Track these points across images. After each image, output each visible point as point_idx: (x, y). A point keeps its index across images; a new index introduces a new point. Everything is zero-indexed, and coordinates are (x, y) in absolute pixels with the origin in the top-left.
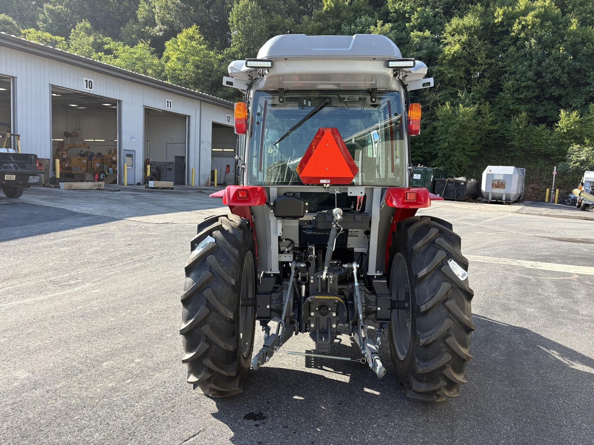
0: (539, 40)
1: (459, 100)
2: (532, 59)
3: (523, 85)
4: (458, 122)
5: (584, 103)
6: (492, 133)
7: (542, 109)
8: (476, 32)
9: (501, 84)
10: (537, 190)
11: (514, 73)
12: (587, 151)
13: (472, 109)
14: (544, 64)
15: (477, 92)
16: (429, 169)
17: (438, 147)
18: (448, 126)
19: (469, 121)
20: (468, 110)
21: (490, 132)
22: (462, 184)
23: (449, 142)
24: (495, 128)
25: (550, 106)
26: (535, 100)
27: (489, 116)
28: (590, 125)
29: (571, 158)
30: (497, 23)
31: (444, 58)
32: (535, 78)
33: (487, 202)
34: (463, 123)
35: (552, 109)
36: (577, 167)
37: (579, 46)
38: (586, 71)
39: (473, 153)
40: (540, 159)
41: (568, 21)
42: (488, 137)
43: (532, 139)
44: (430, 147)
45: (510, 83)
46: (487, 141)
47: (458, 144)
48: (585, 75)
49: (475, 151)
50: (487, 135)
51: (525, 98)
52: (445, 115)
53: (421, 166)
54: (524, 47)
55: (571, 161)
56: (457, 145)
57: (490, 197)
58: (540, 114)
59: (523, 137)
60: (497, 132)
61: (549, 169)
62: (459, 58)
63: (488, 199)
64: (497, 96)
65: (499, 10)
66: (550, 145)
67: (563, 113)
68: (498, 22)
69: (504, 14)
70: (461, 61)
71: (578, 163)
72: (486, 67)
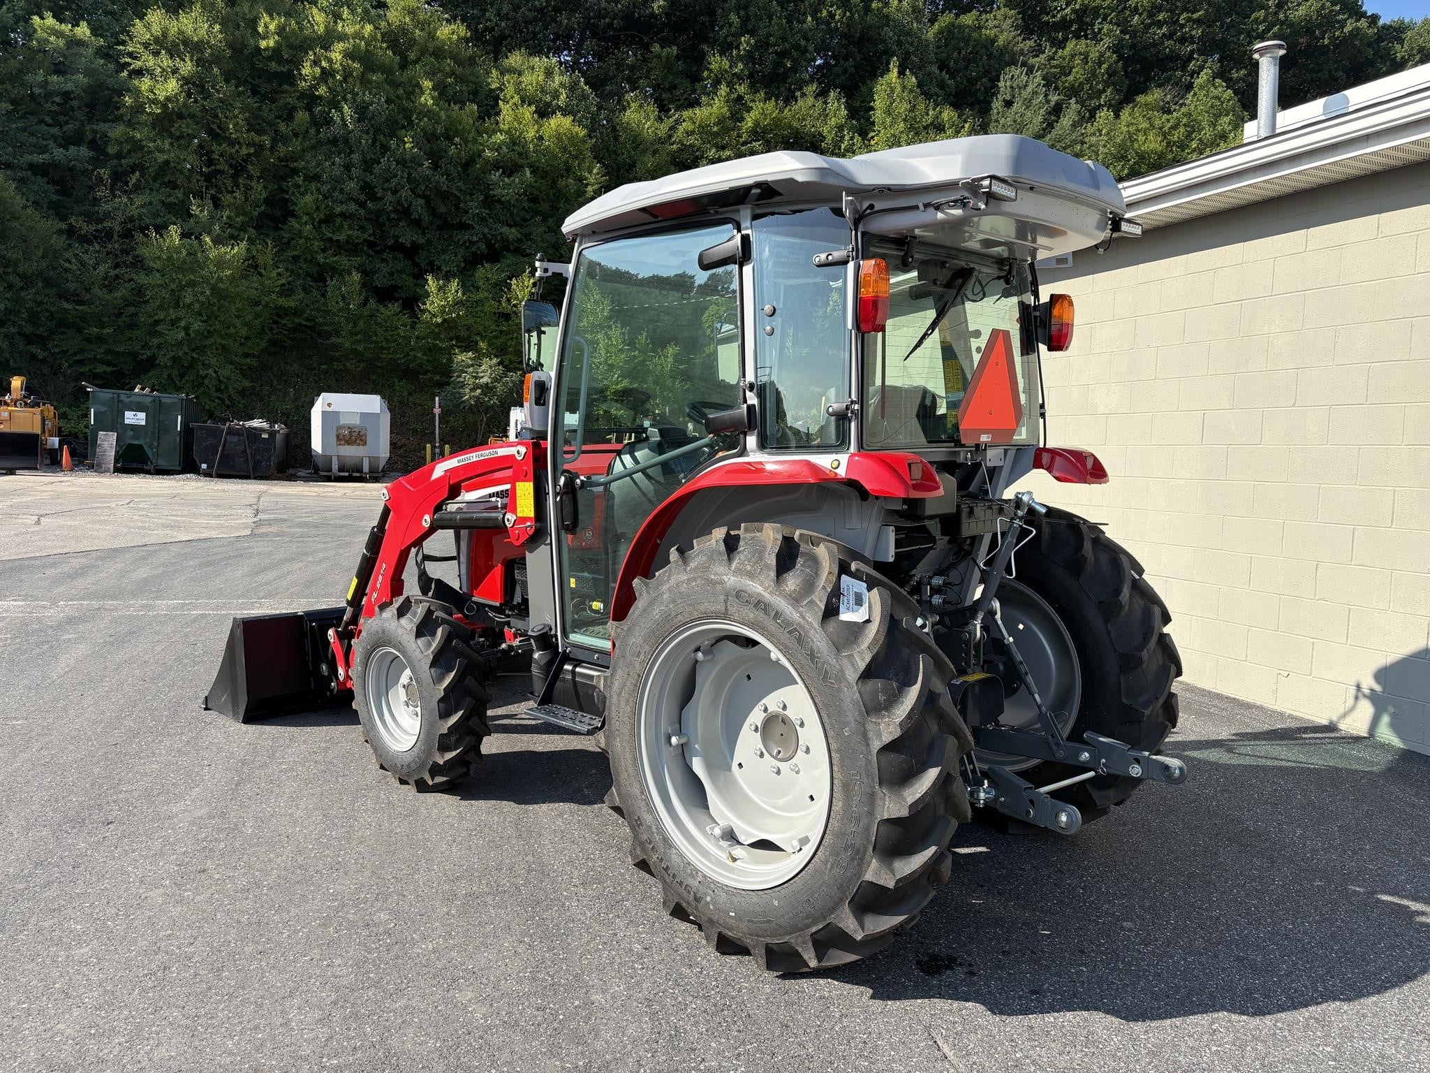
0: (362, 112)
1: (197, 223)
2: (352, 152)
3: (338, 210)
4: (206, 280)
5: (463, 265)
6: (286, 315)
7: (385, 269)
8: (216, 59)
9: (287, 200)
10: (401, 447)
11: (317, 178)
12: (491, 367)
13: (236, 251)
14: (377, 170)
15: (237, 209)
16: (169, 399)
17: (155, 341)
18: (182, 288)
19: (232, 279)
20: (226, 253)
21: (281, 312)
22: (265, 436)
23: (186, 329)
24: (293, 304)
25: (400, 266)
26: (365, 248)
27: (274, 274)
28: (481, 311)
29: (462, 380)
30: (264, 50)
31: (139, 109)
32: (363, 197)
33: (329, 479)
34: (220, 285)
35: (403, 271)
36: (478, 398)
37: (443, 143)
38: (458, 198)
39: (248, 360)
40: (396, 381)
41: (414, 82)
42: (275, 322)
43: (376, 335)
44: (131, 338)
45: (308, 198)
46: (275, 332)
47: (210, 334)
48: (457, 207)
49: (253, 355)
50: (275, 318)
51: (347, 242)
52: (170, 258)
53: (143, 389)
54: (329, 121)
55: (463, 386)
56: (207, 338)
57: (335, 467)
58: (380, 281)
59: (358, 329)
60: (296, 312)
61: (418, 401)
62: (180, 116)
63: (330, 470)
64: (285, 227)
65: (267, 19)
66: (412, 350)
67: (432, 284)
68: (267, 49)
69: (281, 31)
70: (188, 126)
71: (479, 391)
72: (252, 150)
